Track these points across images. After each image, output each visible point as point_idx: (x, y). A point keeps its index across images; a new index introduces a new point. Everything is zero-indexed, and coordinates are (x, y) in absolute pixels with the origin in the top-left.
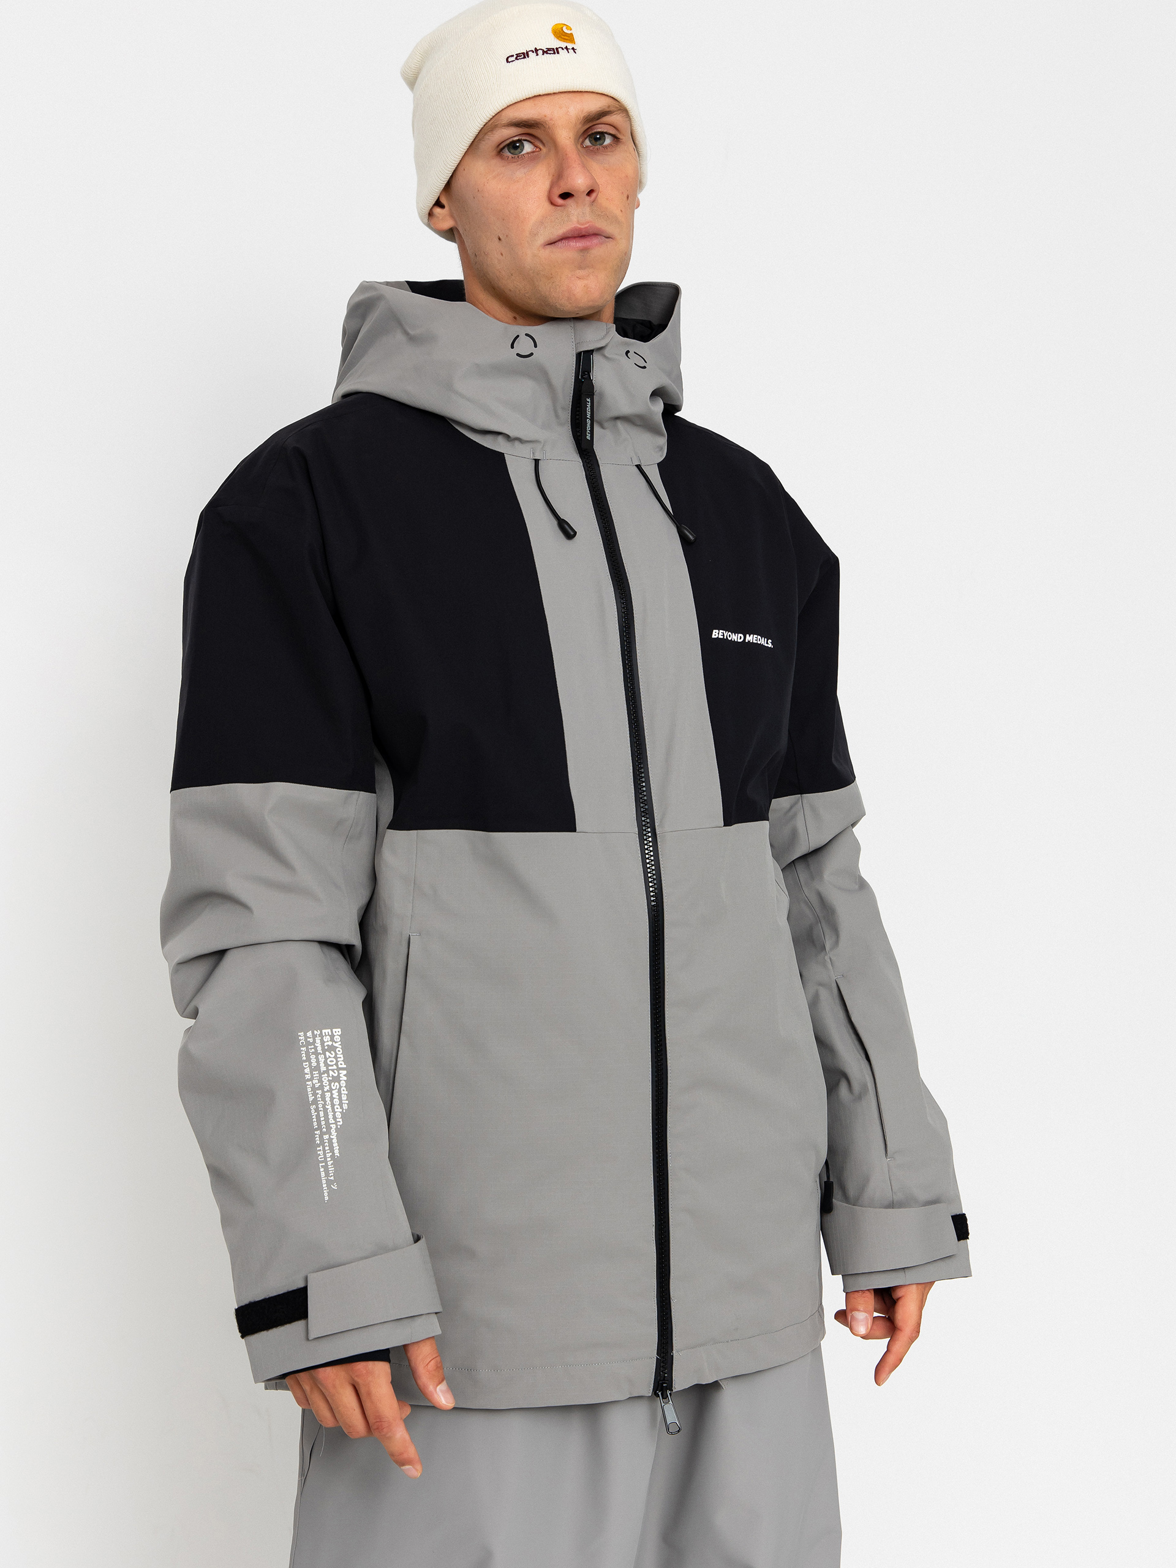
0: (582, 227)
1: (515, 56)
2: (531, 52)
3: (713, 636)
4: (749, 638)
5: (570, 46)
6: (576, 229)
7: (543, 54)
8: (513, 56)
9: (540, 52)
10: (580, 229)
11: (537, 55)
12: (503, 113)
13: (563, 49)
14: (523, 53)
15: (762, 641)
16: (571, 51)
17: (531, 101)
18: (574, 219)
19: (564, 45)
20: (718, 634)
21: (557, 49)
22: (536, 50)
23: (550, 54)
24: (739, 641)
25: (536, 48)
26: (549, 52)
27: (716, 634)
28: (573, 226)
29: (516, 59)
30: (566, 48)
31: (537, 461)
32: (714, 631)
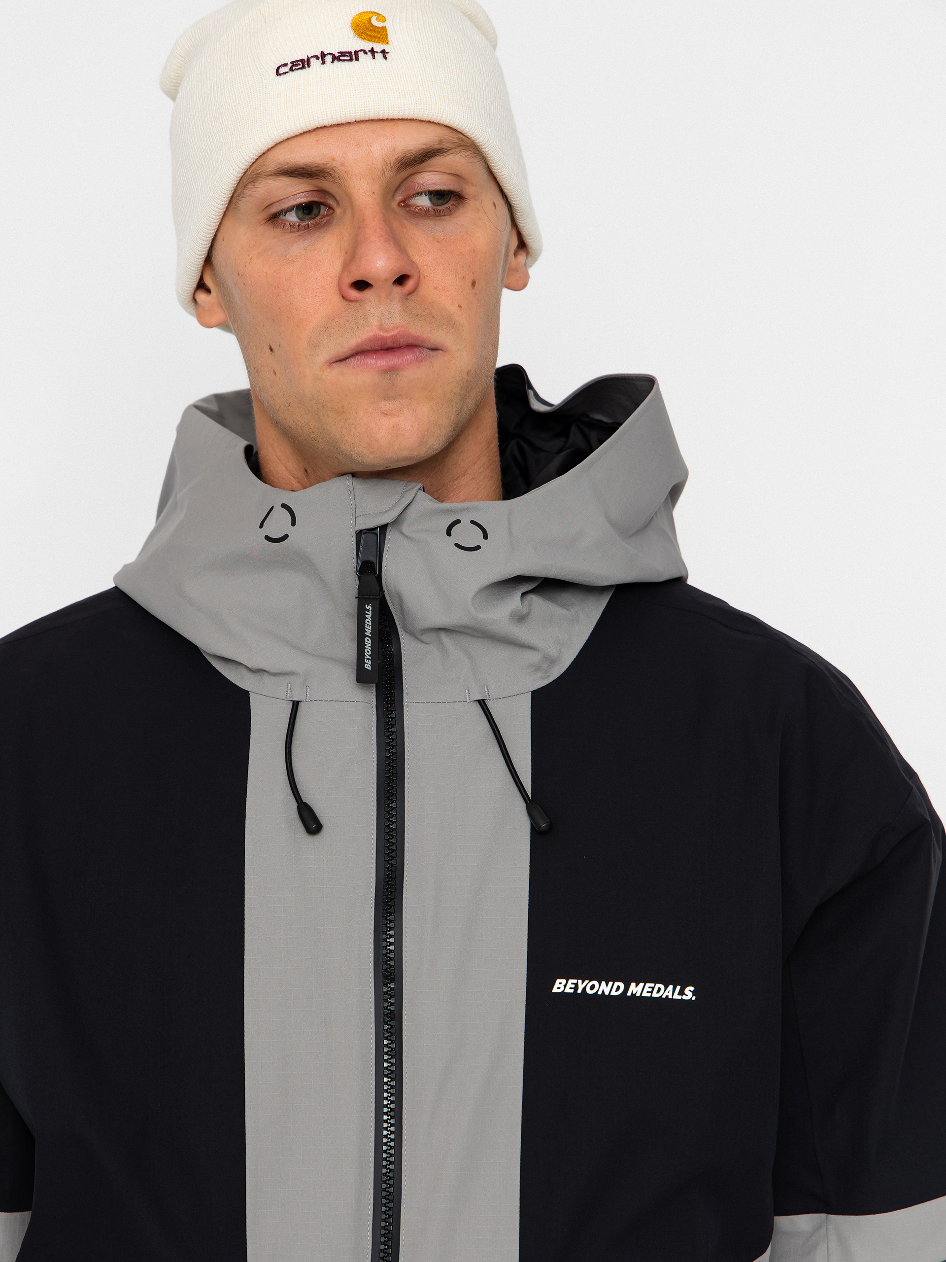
0: (387, 335)
1: (290, 65)
2: (315, 59)
3: (555, 990)
4: (635, 989)
5: (378, 47)
6: (376, 339)
7: (332, 62)
8: (285, 65)
9: (329, 59)
10: (384, 338)
11: (323, 63)
12: (271, 155)
13: (365, 52)
14: (302, 61)
15: (669, 992)
16: (379, 56)
17: (313, 135)
18: (374, 322)
19: (367, 46)
20: (565, 986)
21: (356, 53)
22: (323, 55)
23: (344, 60)
24: (614, 993)
25: (322, 53)
26: (342, 58)
27: (560, 986)
28: (371, 334)
29: (291, 69)
30: (372, 51)
31: (296, 705)
32: (558, 981)
